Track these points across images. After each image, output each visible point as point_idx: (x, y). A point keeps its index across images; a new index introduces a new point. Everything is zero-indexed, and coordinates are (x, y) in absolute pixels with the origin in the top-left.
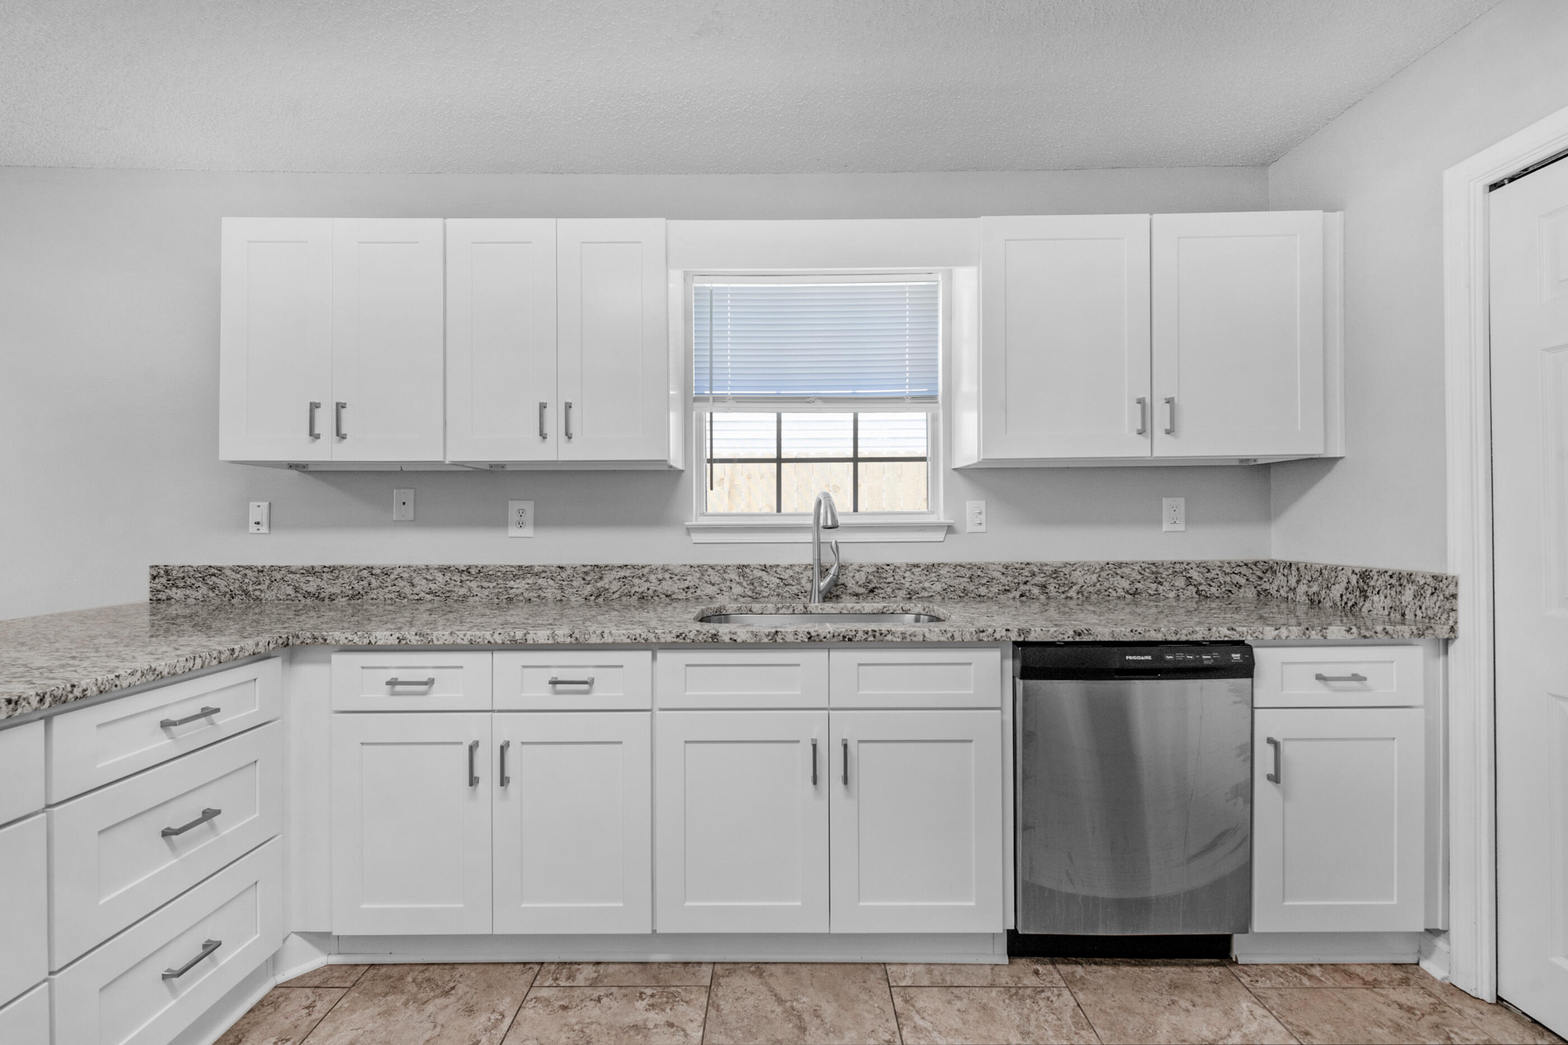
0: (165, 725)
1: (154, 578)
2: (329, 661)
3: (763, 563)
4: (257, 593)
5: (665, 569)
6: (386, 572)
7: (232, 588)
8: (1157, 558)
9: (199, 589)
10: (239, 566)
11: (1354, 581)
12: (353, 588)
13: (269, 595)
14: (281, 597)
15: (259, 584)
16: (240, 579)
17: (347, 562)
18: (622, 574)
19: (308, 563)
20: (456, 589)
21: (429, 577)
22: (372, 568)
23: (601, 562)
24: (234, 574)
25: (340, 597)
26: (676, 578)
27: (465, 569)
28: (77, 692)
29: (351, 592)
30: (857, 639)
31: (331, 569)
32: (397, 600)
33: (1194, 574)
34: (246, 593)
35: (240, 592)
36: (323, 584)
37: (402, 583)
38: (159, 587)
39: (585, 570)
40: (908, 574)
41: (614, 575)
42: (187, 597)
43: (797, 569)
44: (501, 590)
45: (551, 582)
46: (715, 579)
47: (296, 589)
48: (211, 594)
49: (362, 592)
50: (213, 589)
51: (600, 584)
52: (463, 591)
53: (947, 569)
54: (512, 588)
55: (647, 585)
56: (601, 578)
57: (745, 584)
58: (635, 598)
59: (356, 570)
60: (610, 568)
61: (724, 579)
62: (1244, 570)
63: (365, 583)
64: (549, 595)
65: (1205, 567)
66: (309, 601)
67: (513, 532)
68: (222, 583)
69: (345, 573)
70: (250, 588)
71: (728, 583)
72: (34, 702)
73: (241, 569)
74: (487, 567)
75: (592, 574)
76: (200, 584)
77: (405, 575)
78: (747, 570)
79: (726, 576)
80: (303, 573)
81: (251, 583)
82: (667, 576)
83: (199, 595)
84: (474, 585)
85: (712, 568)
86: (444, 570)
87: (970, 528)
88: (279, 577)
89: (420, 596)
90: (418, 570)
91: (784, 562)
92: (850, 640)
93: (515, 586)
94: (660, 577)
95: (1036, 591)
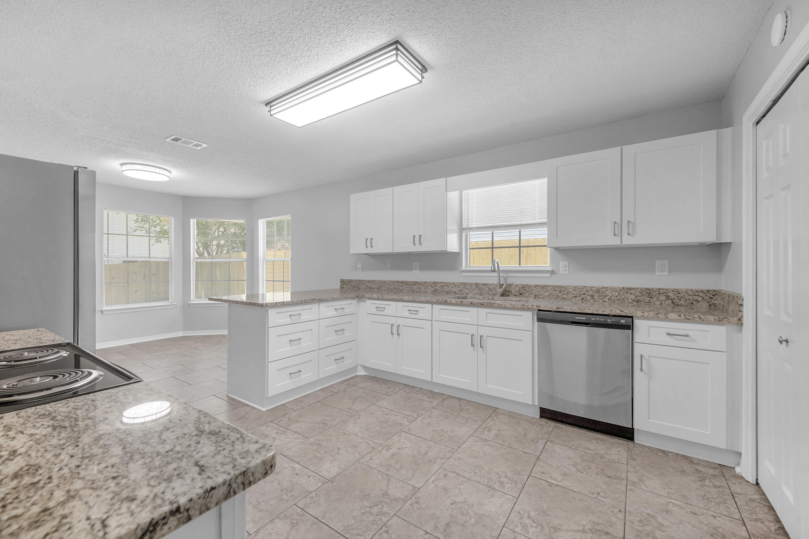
0: (336, 309)
1: (341, 282)
2: (365, 302)
3: (483, 283)
4: (359, 287)
5: (454, 284)
6: (385, 282)
8: (650, 286)
10: (356, 280)
12: (378, 286)
13: (361, 288)
14: (364, 288)
15: (360, 284)
17: (377, 279)
18: (441, 285)
19: (369, 279)
20: (400, 287)
21: (394, 284)
23: (436, 281)
24: (355, 282)
25: (375, 288)
26: (457, 287)
27: (402, 282)
28: (323, 300)
30: (484, 305)
31: (373, 281)
32: (387, 290)
33: (671, 295)
35: (356, 286)
36: (372, 285)
37: (388, 285)
39: (431, 283)
40: (534, 289)
41: (439, 285)
42: (346, 287)
43: (494, 285)
44: (411, 287)
45: (423, 287)
46: (469, 288)
47: (367, 286)
49: (380, 287)
50: (351, 285)
51: (435, 288)
52: (402, 288)
53: (550, 287)
55: (449, 288)
56: (436, 286)
57: (477, 289)
58: (445, 292)
59: (379, 281)
60: (438, 283)
61: (471, 288)
62: (701, 294)
63: (380, 285)
64: (422, 291)
65: (677, 292)
66: (369, 289)
67: (414, 272)
68: (353, 284)
69: (376, 282)
71: (472, 289)
72: (317, 299)
74: (407, 281)
75: (434, 284)
76: (349, 284)
77: (389, 283)
78: (478, 285)
79: (472, 287)
81: (358, 284)
82: (454, 286)
83: (349, 286)
84: (404, 286)
85: (467, 284)
86: (398, 282)
87: (561, 272)
88: (363, 283)
89: (392, 289)
90: (392, 282)
91: (490, 283)
92: (483, 305)
93: (414, 287)
94: (452, 286)
95: (589, 298)
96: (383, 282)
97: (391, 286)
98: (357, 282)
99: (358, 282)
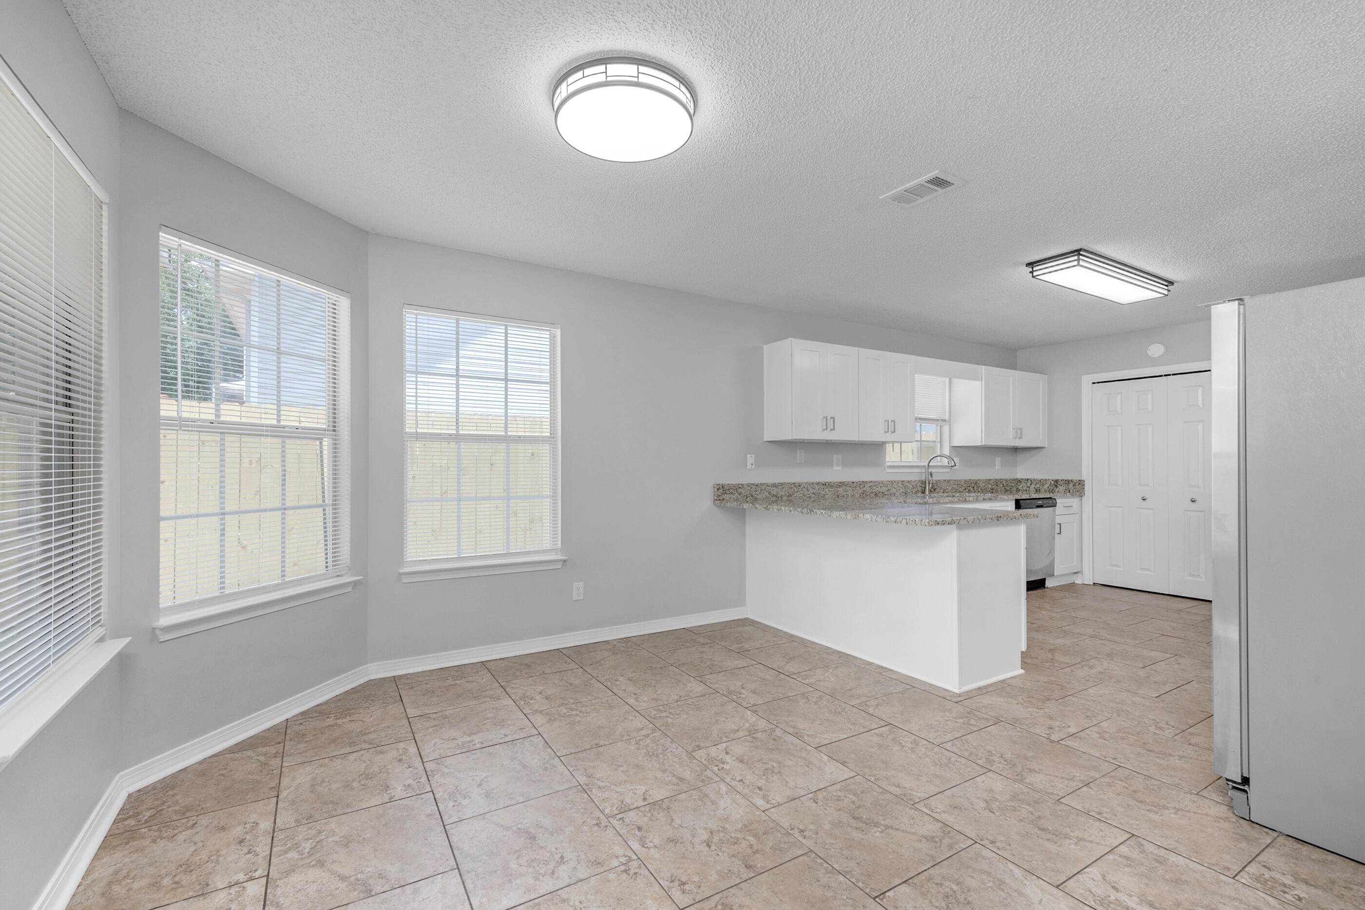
1: (718, 490)
3: (907, 480)
7: (747, 493)
8: (997, 478)
9: (734, 494)
11: (1053, 482)
12: (789, 492)
13: (760, 497)
14: (764, 497)
15: (757, 491)
17: (786, 481)
19: (775, 482)
20: (820, 492)
21: (814, 487)
23: (865, 480)
24: (748, 487)
25: (783, 496)
27: (825, 484)
29: (788, 494)
31: (783, 484)
32: (802, 497)
33: (1004, 483)
34: (752, 496)
37: (805, 490)
38: (720, 494)
42: (730, 498)
43: (917, 482)
45: (850, 488)
48: (739, 497)
49: (792, 494)
51: (865, 489)
52: (823, 493)
54: (839, 491)
57: (903, 488)
63: (792, 490)
65: (1006, 480)
66: (774, 499)
67: (835, 468)
68: (743, 491)
70: (754, 493)
71: (899, 487)
73: (751, 485)
75: (862, 485)
77: (806, 486)
78: (904, 482)
81: (754, 491)
83: (734, 497)
84: (827, 490)
85: (895, 482)
86: (818, 484)
89: (810, 495)
90: (809, 484)
91: (912, 479)
95: (972, 489)
96: (797, 485)
97: (808, 490)
98: (751, 488)
99: (754, 487)
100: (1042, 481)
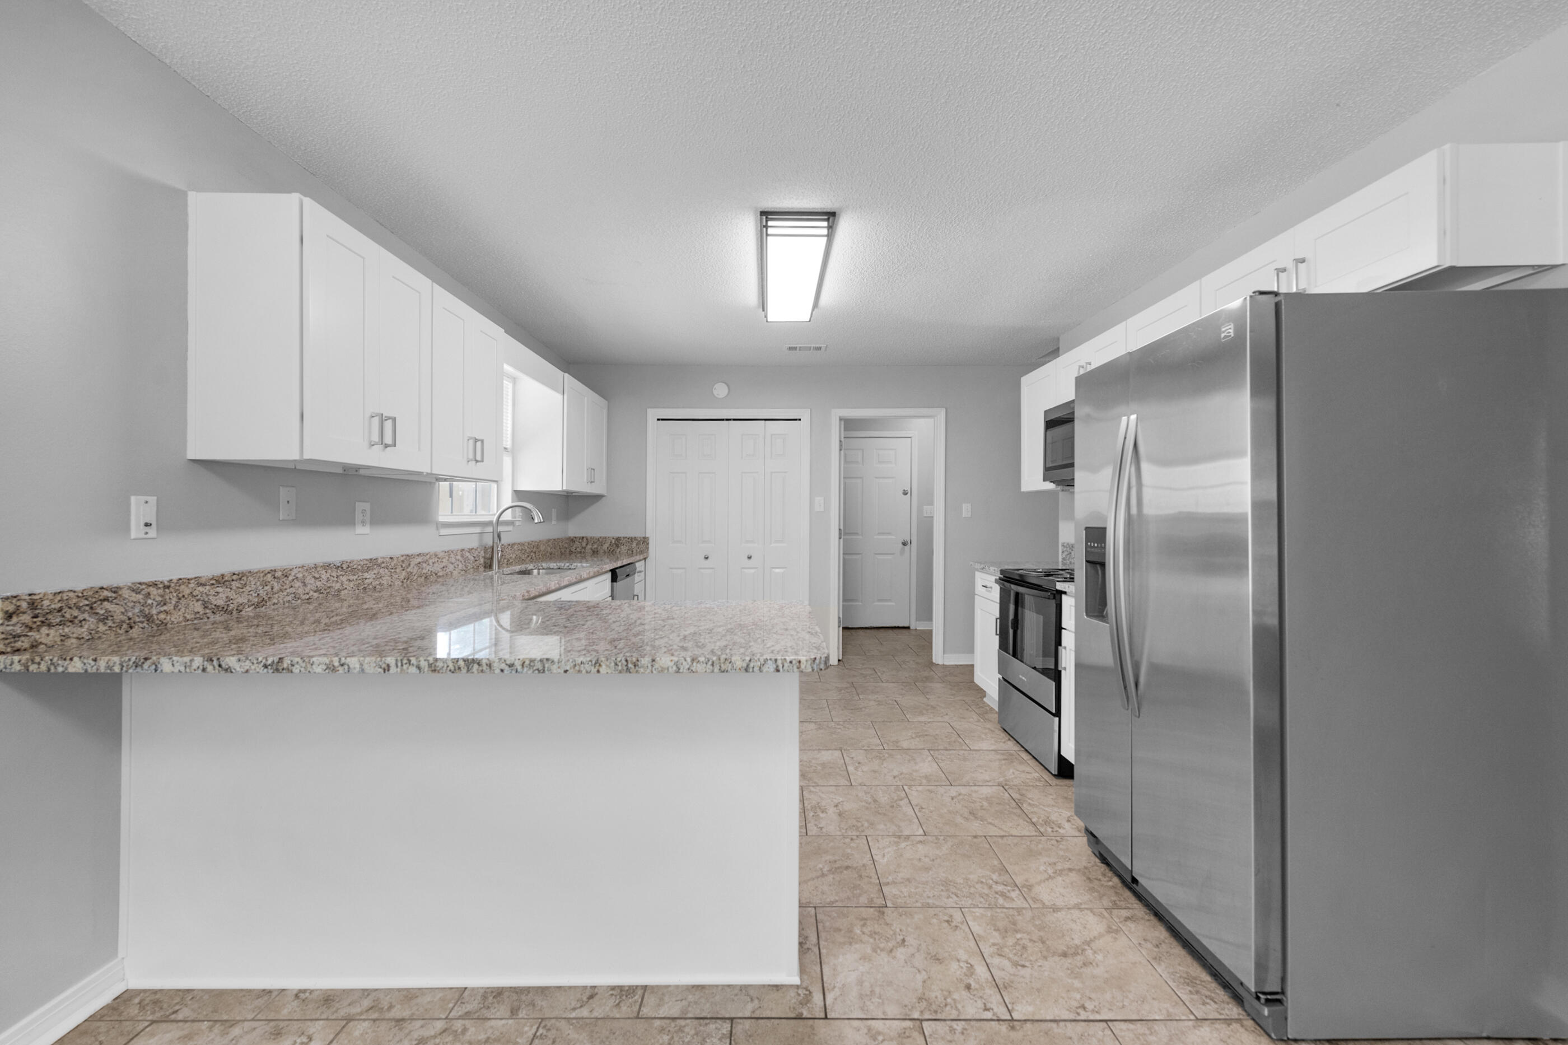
1: (9, 616)
4: (162, 616)
7: (130, 614)
9: (83, 622)
10: (140, 584)
11: (613, 541)
12: (258, 594)
13: (176, 617)
14: (188, 617)
15: (165, 604)
16: (142, 601)
17: (255, 565)
19: (217, 572)
20: (333, 585)
21: (317, 576)
22: (275, 571)
24: (134, 595)
25: (247, 606)
27: (339, 565)
29: (256, 600)
31: (240, 575)
32: (293, 602)
34: (149, 618)
35: (141, 619)
36: (232, 594)
37: (297, 584)
38: (18, 630)
39: (402, 559)
41: (415, 561)
42: (65, 637)
43: (479, 550)
44: (360, 582)
45: (386, 571)
46: (453, 559)
47: (205, 605)
48: (102, 628)
49: (266, 598)
50: (103, 620)
51: (409, 570)
52: (338, 586)
53: (516, 546)
54: (366, 579)
55: (429, 567)
56: (410, 564)
58: (423, 578)
59: (262, 575)
60: (412, 556)
61: (456, 559)
64: (385, 582)
65: (562, 540)
66: (218, 618)
67: (360, 530)
69: (252, 579)
70: (154, 611)
73: (144, 587)
74: (353, 561)
75: (406, 562)
76: (86, 616)
77: (300, 575)
80: (213, 584)
81: (155, 604)
82: (436, 559)
83: (82, 630)
84: (344, 579)
85: (452, 552)
86: (327, 567)
88: (187, 592)
89: (310, 595)
90: (308, 569)
93: (368, 577)
96: (279, 574)
97: (305, 585)
98: (147, 595)
99: (153, 591)
100: (601, 540)
